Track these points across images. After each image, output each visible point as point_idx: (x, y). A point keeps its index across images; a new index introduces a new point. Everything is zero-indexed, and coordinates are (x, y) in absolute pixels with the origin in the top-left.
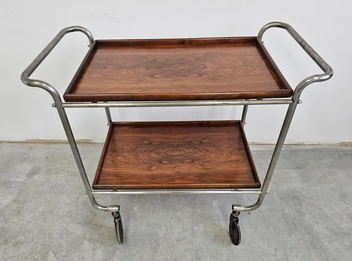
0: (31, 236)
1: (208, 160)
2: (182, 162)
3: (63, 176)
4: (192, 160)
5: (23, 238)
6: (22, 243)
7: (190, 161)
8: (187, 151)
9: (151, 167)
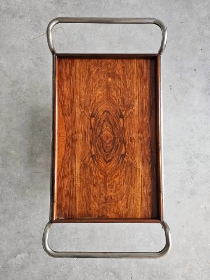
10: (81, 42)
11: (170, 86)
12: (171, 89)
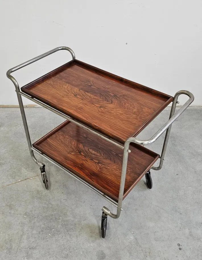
0: (8, 161)
1: (109, 168)
2: (92, 160)
3: (21, 127)
4: (99, 162)
5: (3, 161)
6: (4, 164)
7: (97, 161)
8: (102, 155)
9: (72, 152)
10: (63, 189)
11: (179, 245)
12: (180, 249)
